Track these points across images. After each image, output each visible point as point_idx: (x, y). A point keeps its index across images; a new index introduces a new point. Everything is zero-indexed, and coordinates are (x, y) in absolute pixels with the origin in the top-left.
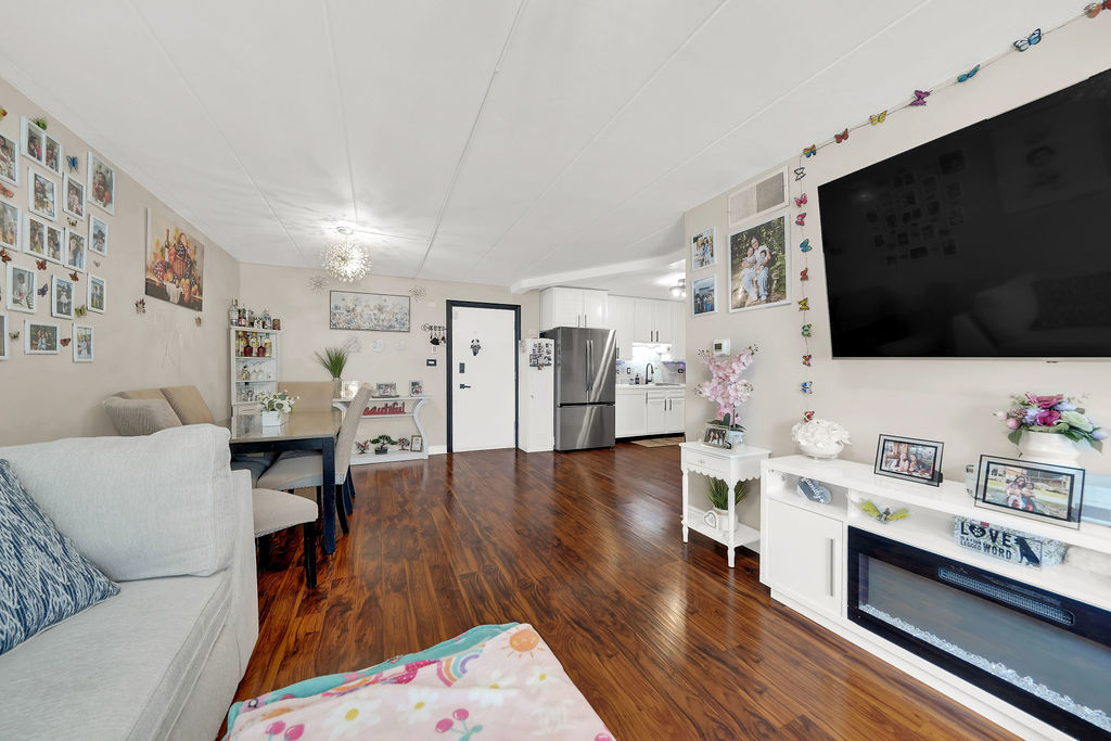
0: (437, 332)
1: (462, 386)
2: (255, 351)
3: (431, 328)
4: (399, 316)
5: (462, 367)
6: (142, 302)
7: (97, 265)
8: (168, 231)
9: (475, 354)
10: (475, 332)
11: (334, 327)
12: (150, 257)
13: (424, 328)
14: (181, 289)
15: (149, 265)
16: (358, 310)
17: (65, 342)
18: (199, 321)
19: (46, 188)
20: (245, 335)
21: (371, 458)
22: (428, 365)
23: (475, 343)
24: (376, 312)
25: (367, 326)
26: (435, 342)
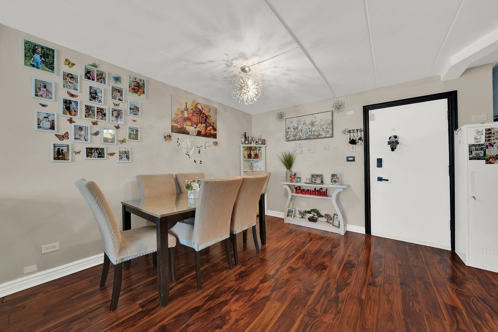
0: (355, 134)
1: (380, 179)
2: (253, 156)
3: (349, 132)
4: (324, 127)
5: (380, 162)
6: (170, 136)
7: (134, 121)
8: (186, 103)
9: (393, 149)
10: (394, 129)
11: (288, 140)
12: (174, 116)
13: (344, 132)
14: (198, 129)
15: (173, 118)
16: (300, 127)
17: (112, 154)
18: (216, 144)
19: (97, 91)
20: (250, 149)
21: (305, 223)
22: (348, 160)
23: (393, 139)
24: (310, 126)
25: (305, 137)
26: (353, 142)
